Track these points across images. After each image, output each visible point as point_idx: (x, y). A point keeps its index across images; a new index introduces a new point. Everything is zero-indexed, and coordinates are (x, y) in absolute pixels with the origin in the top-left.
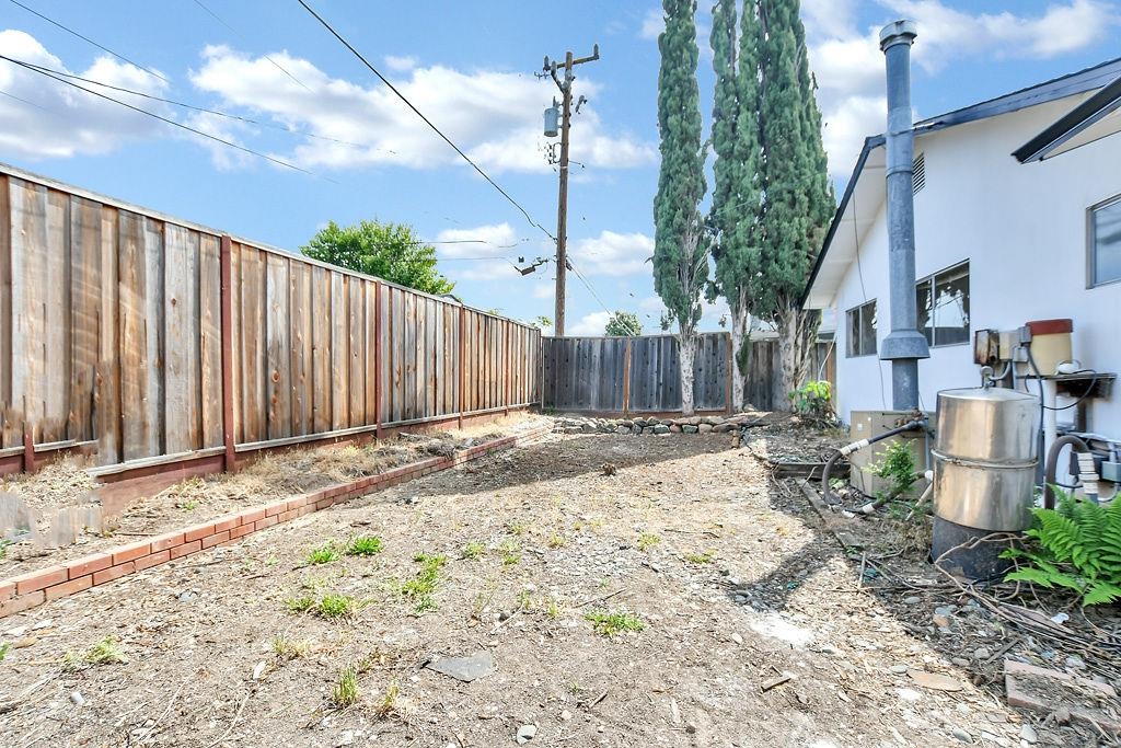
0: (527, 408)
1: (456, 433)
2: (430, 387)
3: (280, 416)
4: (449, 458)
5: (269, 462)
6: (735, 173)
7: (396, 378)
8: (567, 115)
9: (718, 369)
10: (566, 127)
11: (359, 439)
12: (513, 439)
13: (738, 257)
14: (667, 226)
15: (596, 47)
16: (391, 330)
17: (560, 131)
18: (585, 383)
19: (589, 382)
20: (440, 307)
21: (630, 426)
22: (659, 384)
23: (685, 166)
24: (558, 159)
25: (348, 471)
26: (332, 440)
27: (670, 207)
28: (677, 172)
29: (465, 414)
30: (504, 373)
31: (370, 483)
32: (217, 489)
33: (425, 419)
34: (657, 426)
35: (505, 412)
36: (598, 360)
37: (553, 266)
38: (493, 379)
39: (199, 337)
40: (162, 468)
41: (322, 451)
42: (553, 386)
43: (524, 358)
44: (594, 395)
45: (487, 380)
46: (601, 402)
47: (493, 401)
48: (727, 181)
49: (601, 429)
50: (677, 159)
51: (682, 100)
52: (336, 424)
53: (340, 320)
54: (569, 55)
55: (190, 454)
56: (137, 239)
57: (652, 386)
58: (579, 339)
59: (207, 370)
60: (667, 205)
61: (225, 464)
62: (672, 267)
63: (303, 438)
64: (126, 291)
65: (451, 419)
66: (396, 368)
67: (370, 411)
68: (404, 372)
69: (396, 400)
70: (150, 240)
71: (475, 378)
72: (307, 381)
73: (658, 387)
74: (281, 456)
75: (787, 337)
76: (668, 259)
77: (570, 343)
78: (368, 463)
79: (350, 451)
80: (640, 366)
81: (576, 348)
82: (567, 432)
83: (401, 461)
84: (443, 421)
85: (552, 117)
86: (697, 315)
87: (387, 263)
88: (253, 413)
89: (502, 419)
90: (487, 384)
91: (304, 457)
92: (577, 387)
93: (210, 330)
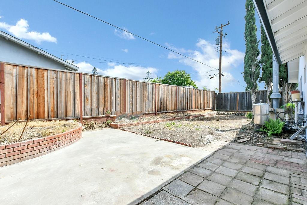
0: (210, 109)
1: (192, 113)
2: (186, 104)
3: (162, 108)
4: (189, 117)
5: (161, 114)
6: (266, 49)
7: (180, 103)
8: (221, 39)
9: (264, 100)
10: (221, 42)
11: (173, 113)
12: (204, 115)
13: (267, 71)
14: (247, 65)
15: (229, 21)
16: (179, 94)
17: (220, 44)
18: (226, 104)
19: (227, 104)
20: (188, 89)
21: (236, 114)
22: (246, 104)
23: (252, 49)
24: (219, 50)
25: (171, 117)
26: (169, 112)
27: (248, 60)
28: (249, 51)
29: (194, 110)
30: (204, 102)
31: (175, 119)
32: (155, 117)
33: (185, 110)
34: (242, 114)
35: (204, 110)
36: (230, 98)
37: (218, 76)
38: (201, 103)
39: (153, 97)
40: (149, 114)
41: (168, 114)
42: (218, 105)
43: (209, 98)
44: (228, 107)
45: (200, 103)
46: (230, 108)
47: (201, 107)
48: (264, 51)
49: (228, 114)
50: (249, 47)
51: (251, 32)
52: (170, 110)
53: (170, 93)
54: (222, 25)
55: (152, 112)
56: (147, 86)
57: (244, 104)
58: (225, 93)
59: (153, 101)
60: (247, 59)
61: (155, 114)
62: (248, 75)
63: (165, 112)
64: (146, 92)
65: (191, 111)
66: (180, 101)
67: (175, 108)
68: (181, 102)
69: (180, 107)
70: (148, 85)
71: (196, 103)
72: (166, 103)
73: (246, 105)
74: (162, 114)
75: (285, 91)
76: (247, 73)
77: (222, 94)
78: (175, 116)
79: (172, 114)
80: (241, 99)
81: (224, 96)
82: (219, 115)
83: (180, 116)
84: (189, 111)
85: (217, 41)
86: (256, 87)
87: (180, 79)
88: (159, 108)
89: (203, 111)
90: (200, 104)
91: (165, 114)
92: (224, 105)
93: (154, 96)
